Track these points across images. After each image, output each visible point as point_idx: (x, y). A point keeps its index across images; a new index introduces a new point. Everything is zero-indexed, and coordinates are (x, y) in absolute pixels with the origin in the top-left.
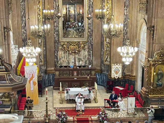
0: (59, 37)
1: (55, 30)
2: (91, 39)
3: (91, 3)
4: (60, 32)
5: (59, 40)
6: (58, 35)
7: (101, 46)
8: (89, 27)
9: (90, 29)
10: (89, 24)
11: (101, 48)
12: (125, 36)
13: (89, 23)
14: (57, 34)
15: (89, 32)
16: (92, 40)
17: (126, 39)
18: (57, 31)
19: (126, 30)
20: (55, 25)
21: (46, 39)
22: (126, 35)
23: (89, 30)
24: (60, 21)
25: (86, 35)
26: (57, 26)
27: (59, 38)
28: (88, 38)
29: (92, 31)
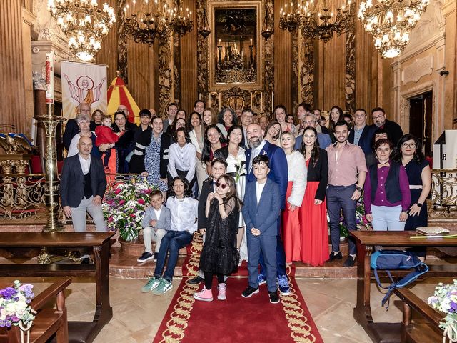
0: (207, 82)
1: (200, 68)
2: (271, 85)
3: (270, 15)
4: (210, 72)
5: (206, 88)
6: (205, 78)
7: (292, 97)
8: (266, 62)
9: (268, 65)
10: (267, 56)
11: (293, 101)
12: (351, 52)
13: (268, 54)
14: (203, 77)
15: (267, 71)
16: (273, 86)
17: (352, 57)
18: (204, 70)
19: (351, 37)
20: (201, 59)
21: (180, 82)
22: (352, 49)
23: (267, 68)
24: (210, 50)
25: (261, 76)
26: (204, 62)
27: (207, 84)
28: (265, 82)
29: (273, 69)
